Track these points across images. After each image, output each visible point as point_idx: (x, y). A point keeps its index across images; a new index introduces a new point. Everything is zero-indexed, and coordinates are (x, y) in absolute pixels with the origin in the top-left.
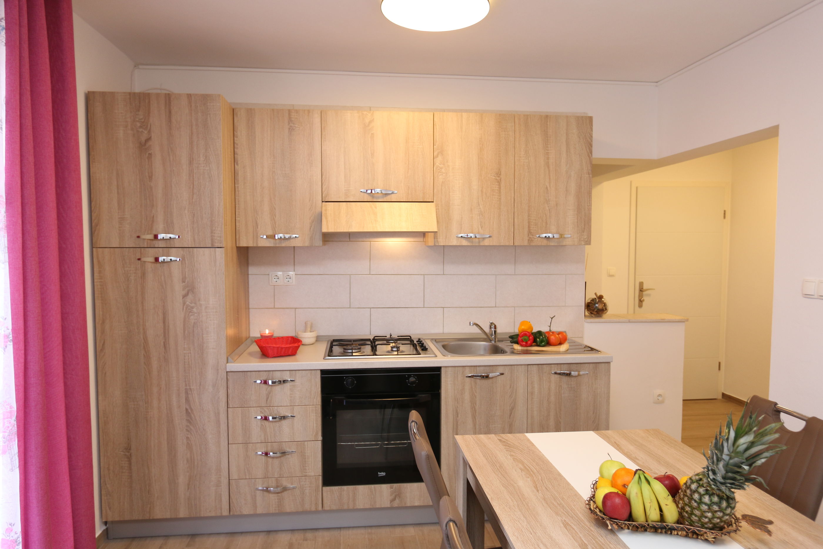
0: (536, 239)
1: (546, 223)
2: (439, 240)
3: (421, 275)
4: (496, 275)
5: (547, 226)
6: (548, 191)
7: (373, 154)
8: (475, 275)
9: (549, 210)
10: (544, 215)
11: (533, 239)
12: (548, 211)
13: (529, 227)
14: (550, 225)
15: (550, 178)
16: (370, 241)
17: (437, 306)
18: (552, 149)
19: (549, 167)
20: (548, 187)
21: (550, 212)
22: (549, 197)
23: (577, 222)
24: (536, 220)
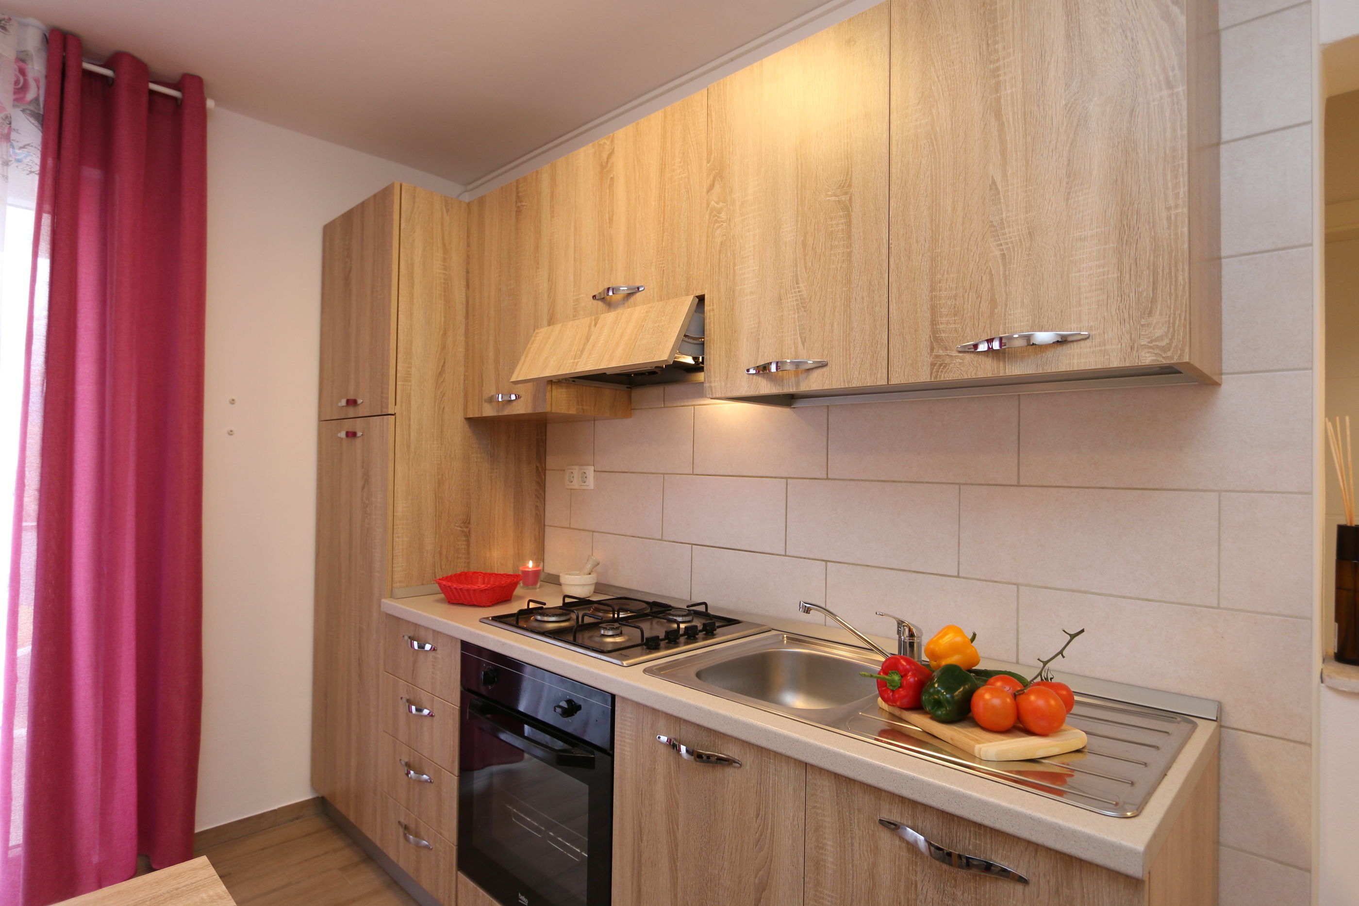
0: (958, 360)
1: (993, 303)
2: (713, 385)
3: (782, 478)
4: (960, 484)
5: (996, 311)
6: (999, 194)
7: (611, 220)
8: (901, 482)
9: (1003, 255)
10: (984, 278)
11: (947, 360)
12: (1000, 261)
13: (934, 323)
14: (1006, 305)
15: (1003, 152)
16: (694, 405)
17: (811, 556)
18: (1011, 50)
19: (998, 115)
20: (998, 180)
21: (1004, 265)
22: (1002, 214)
23: (1120, 280)
24: (955, 297)
